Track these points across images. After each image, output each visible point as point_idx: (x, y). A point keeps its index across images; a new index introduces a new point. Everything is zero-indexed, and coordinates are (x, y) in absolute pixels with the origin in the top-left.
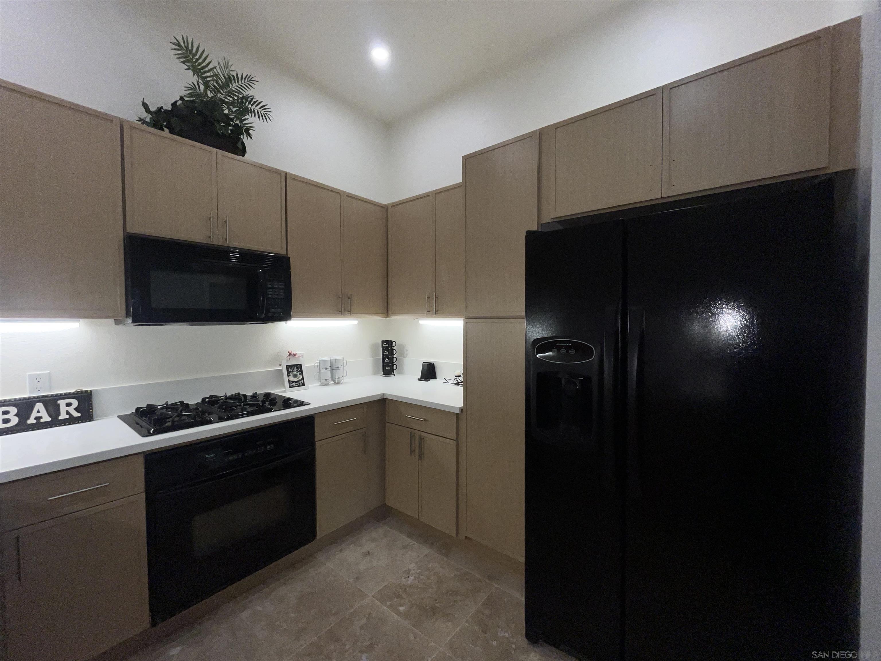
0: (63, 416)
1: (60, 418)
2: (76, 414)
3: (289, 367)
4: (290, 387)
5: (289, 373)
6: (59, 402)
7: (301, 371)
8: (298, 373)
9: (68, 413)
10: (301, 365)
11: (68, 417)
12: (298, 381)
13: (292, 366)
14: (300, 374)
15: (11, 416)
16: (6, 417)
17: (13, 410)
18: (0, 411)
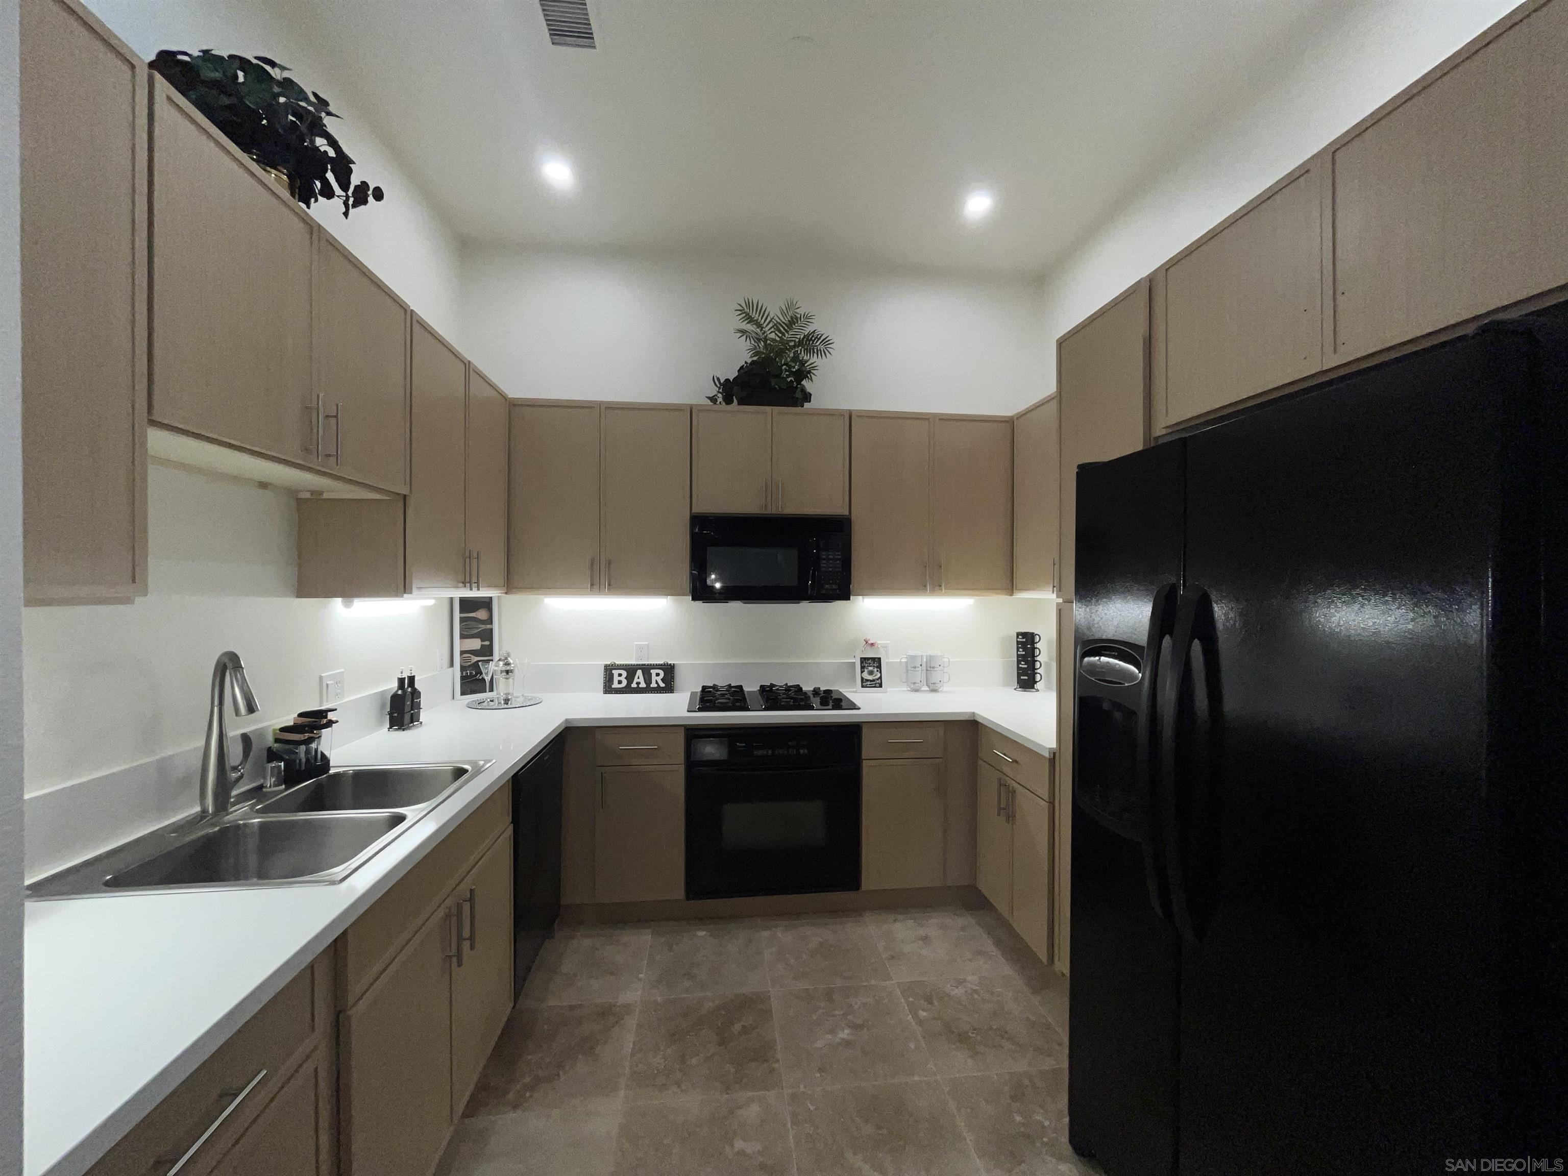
1: (652, 686)
2: (662, 685)
3: (863, 660)
4: (863, 686)
5: (863, 668)
6: (652, 671)
7: (879, 667)
8: (875, 670)
9: (657, 682)
10: (880, 659)
11: (656, 686)
12: (873, 681)
13: (868, 659)
14: (877, 671)
15: (623, 678)
16: (620, 678)
17: (624, 674)
18: (616, 673)
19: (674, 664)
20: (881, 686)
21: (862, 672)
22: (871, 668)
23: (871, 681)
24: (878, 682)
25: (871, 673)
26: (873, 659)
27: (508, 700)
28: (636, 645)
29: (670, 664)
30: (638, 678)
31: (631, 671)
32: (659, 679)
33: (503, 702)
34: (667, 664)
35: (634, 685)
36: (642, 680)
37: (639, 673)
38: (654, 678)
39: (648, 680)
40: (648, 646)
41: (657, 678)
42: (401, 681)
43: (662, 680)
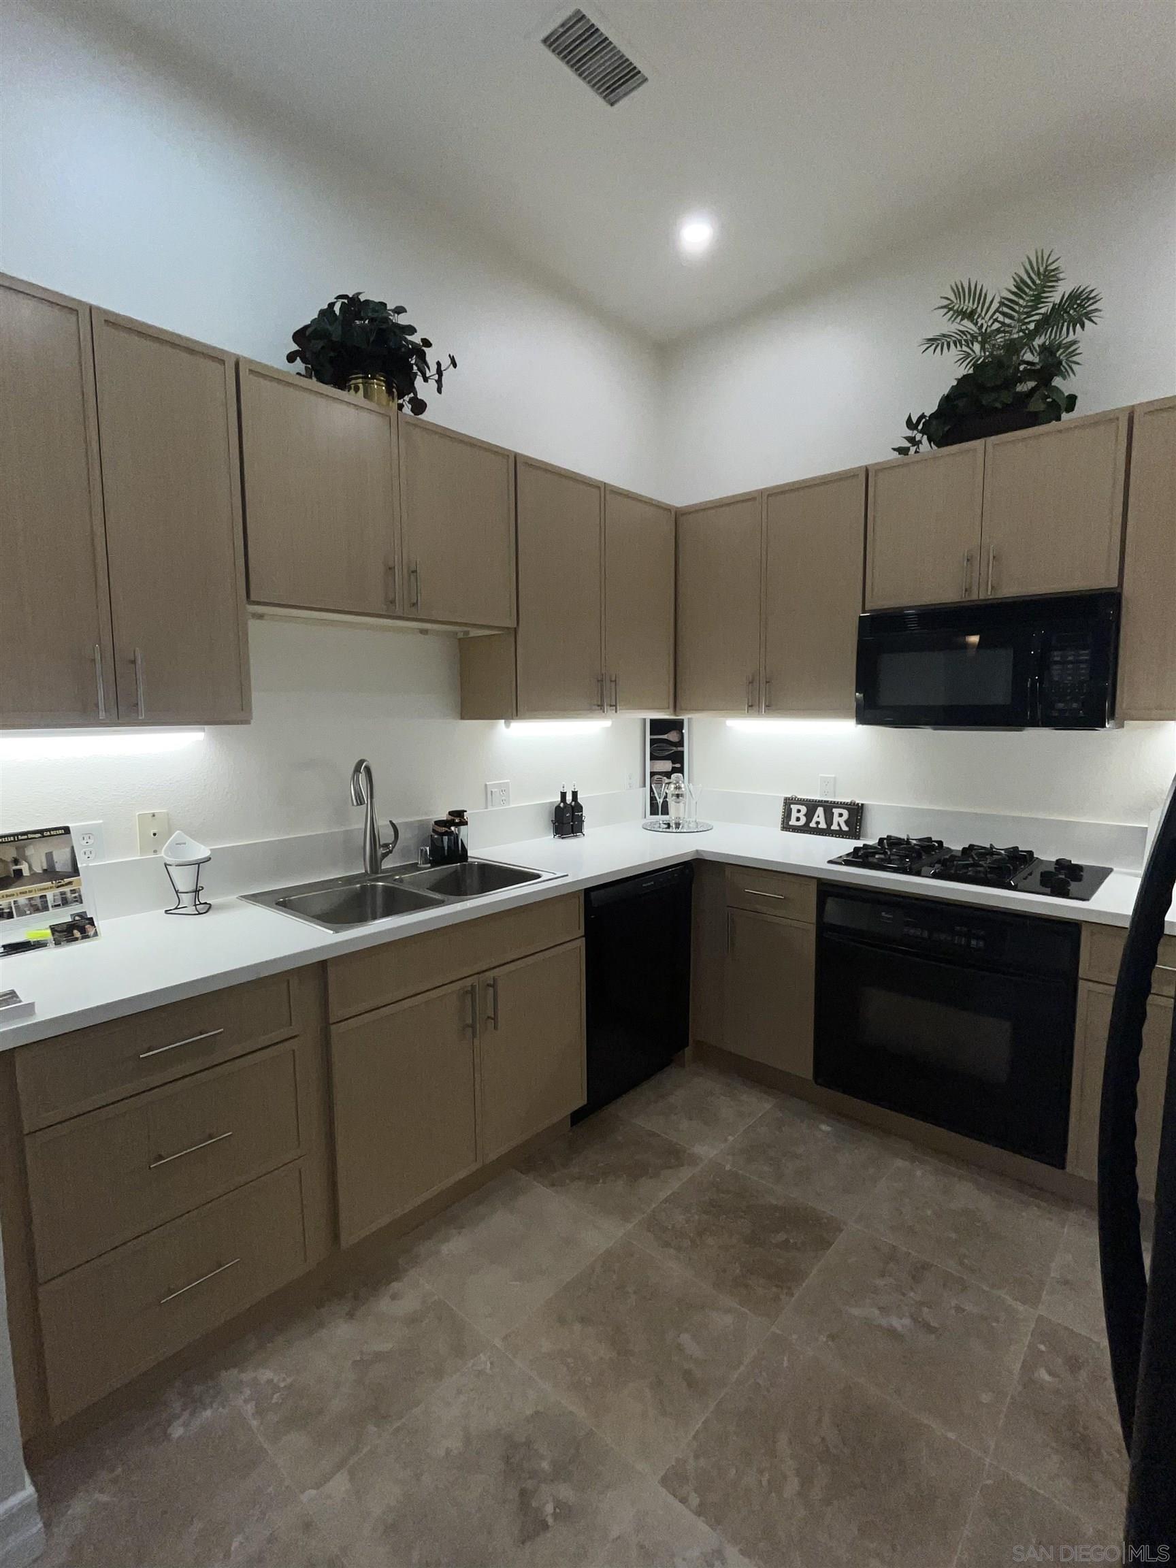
0: (835, 827)
1: (832, 828)
2: (845, 828)
6: (834, 810)
9: (839, 825)
11: (838, 828)
15: (801, 815)
16: (798, 815)
17: (804, 809)
18: (794, 808)
19: (862, 805)
27: (679, 824)
28: (821, 777)
29: (858, 804)
30: (818, 817)
31: (812, 806)
32: (842, 821)
33: (674, 826)
34: (854, 804)
35: (813, 825)
36: (822, 820)
37: (820, 811)
38: (836, 819)
39: (829, 819)
40: (835, 778)
41: (840, 820)
42: (563, 795)
43: (846, 822)
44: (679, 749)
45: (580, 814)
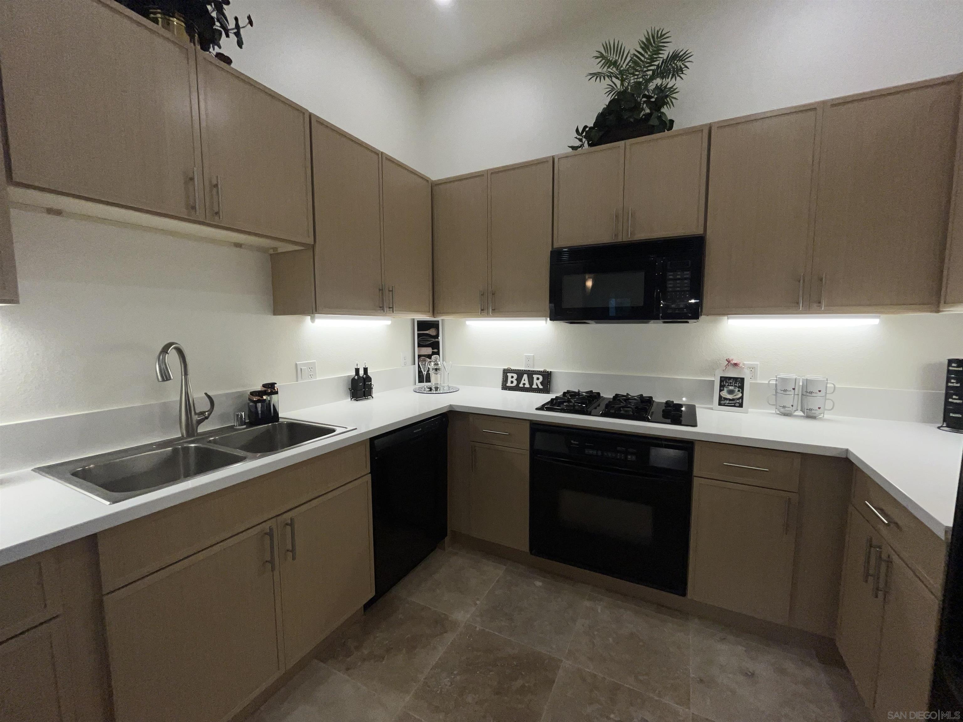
1: (533, 387)
2: (541, 387)
3: (723, 379)
4: (720, 404)
5: (722, 387)
6: (534, 376)
7: (742, 388)
8: (737, 389)
10: (742, 380)
11: (536, 387)
12: (733, 400)
14: (739, 391)
15: (514, 380)
16: (512, 380)
17: (515, 376)
18: (510, 375)
19: (551, 372)
20: (741, 406)
21: (721, 391)
22: (731, 388)
23: (730, 400)
24: (738, 401)
25: (731, 392)
26: (735, 379)
27: (437, 388)
28: (526, 356)
29: (548, 371)
30: (524, 380)
31: (520, 374)
32: (539, 382)
33: (434, 389)
34: (546, 371)
35: (521, 385)
36: (527, 382)
37: (525, 376)
38: (535, 381)
39: (531, 382)
40: (534, 356)
41: (537, 382)
42: (357, 371)
43: (541, 383)
44: (436, 340)
45: (369, 383)
